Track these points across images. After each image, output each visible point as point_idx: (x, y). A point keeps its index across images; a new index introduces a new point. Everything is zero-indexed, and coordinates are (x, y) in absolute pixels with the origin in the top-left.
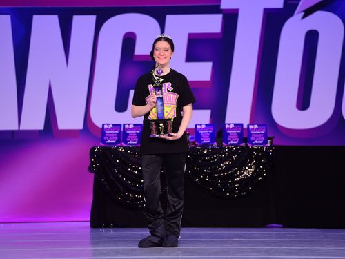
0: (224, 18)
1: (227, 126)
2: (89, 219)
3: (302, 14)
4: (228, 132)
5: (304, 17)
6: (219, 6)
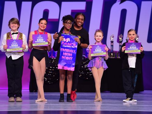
0: (87, 3)
1: (87, 50)
2: (29, 88)
3: (120, 2)
4: (88, 52)
5: (121, 3)
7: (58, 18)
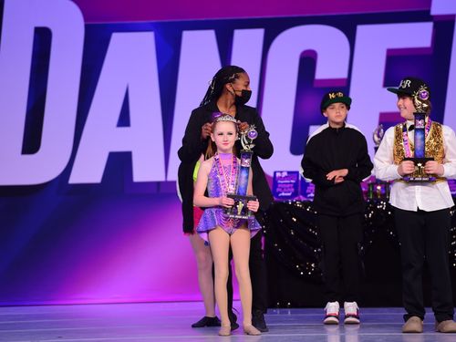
0: (435, 27)
6: (429, 11)
7: (344, 75)
